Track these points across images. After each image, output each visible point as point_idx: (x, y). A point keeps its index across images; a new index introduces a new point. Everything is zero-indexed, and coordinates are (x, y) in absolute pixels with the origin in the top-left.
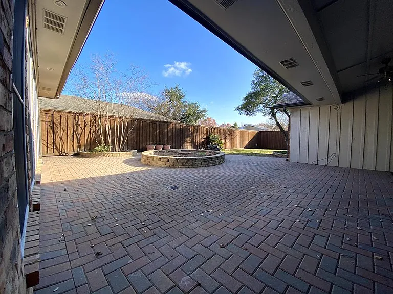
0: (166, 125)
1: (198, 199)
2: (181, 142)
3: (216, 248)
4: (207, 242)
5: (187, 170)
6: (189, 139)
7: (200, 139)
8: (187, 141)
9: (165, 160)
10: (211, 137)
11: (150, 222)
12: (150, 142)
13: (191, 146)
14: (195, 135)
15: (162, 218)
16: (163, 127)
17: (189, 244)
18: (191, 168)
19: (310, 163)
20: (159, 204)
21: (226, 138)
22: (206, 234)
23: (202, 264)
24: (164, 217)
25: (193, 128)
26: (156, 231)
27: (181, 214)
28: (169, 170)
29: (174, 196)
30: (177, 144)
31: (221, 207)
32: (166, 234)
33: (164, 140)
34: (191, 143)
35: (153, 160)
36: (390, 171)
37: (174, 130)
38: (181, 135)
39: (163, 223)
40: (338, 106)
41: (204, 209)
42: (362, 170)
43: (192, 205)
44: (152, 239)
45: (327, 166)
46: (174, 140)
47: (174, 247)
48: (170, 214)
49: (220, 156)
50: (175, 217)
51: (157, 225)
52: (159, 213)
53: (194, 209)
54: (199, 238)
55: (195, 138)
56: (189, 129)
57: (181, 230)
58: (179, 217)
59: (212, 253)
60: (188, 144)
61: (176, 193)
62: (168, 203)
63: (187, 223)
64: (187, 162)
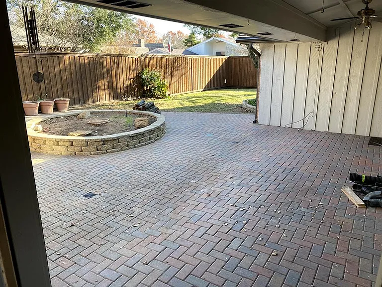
0: (56, 59)
1: (123, 210)
2: (90, 89)
3: (140, 267)
4: (131, 262)
5: (105, 157)
6: (103, 83)
7: (124, 79)
8: (99, 87)
9: (66, 144)
10: (145, 76)
11: (66, 250)
12: (27, 94)
13: (109, 94)
14: (114, 73)
15: (80, 243)
16: (50, 64)
17: (113, 267)
18: (111, 152)
19: (283, 125)
20: (72, 225)
21: (172, 75)
22: (131, 253)
23: (126, 283)
24: (82, 242)
25: (109, 60)
26: (76, 259)
27: (102, 235)
28: (75, 160)
29: (89, 209)
30: (81, 94)
31: (150, 218)
32: (87, 261)
33: (54, 89)
34: (109, 88)
35: (44, 144)
36: (371, 136)
37: (73, 67)
38: (88, 76)
39: (81, 248)
40: (320, 44)
41: (130, 225)
42: (341, 134)
43: (115, 220)
44: (72, 270)
45: (301, 129)
46: (75, 87)
47: (98, 273)
48: (88, 237)
49: (158, 128)
50: (95, 240)
51: (75, 252)
52: (75, 238)
53: (118, 226)
54: (123, 259)
55: (114, 79)
56: (102, 63)
57: (104, 254)
58: (100, 239)
59: (135, 272)
60: (102, 93)
61: (91, 205)
62: (83, 222)
63: (109, 244)
64: (104, 144)
